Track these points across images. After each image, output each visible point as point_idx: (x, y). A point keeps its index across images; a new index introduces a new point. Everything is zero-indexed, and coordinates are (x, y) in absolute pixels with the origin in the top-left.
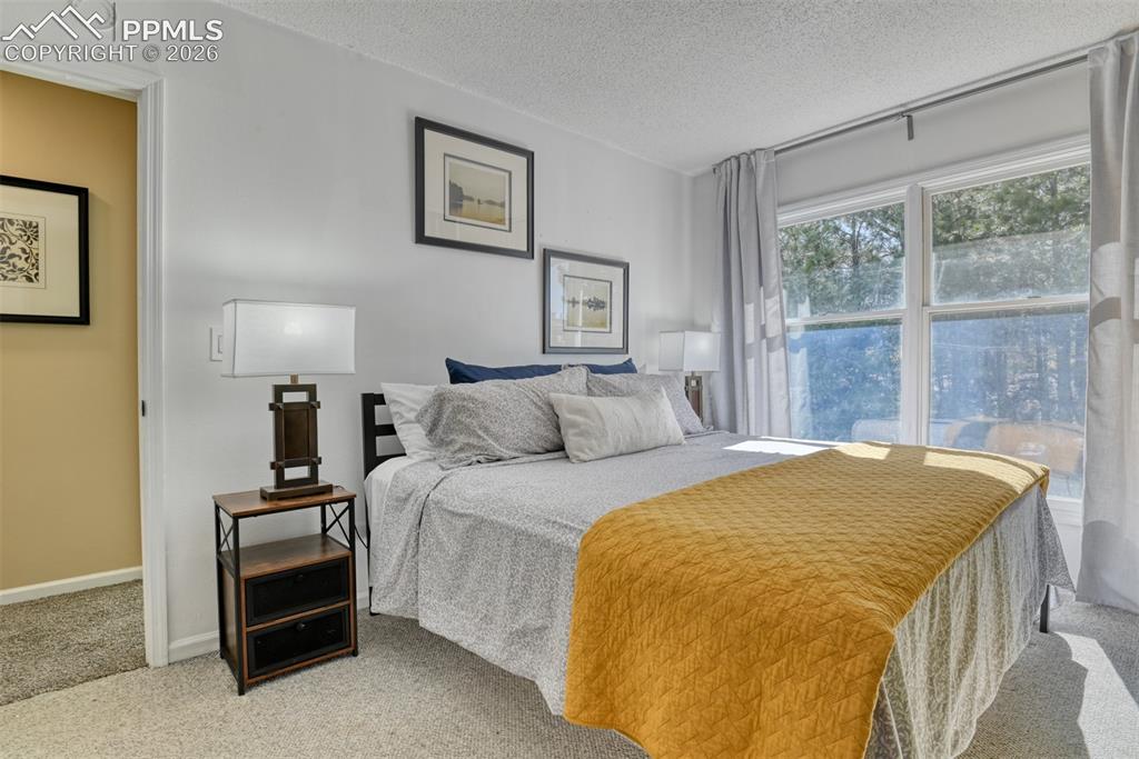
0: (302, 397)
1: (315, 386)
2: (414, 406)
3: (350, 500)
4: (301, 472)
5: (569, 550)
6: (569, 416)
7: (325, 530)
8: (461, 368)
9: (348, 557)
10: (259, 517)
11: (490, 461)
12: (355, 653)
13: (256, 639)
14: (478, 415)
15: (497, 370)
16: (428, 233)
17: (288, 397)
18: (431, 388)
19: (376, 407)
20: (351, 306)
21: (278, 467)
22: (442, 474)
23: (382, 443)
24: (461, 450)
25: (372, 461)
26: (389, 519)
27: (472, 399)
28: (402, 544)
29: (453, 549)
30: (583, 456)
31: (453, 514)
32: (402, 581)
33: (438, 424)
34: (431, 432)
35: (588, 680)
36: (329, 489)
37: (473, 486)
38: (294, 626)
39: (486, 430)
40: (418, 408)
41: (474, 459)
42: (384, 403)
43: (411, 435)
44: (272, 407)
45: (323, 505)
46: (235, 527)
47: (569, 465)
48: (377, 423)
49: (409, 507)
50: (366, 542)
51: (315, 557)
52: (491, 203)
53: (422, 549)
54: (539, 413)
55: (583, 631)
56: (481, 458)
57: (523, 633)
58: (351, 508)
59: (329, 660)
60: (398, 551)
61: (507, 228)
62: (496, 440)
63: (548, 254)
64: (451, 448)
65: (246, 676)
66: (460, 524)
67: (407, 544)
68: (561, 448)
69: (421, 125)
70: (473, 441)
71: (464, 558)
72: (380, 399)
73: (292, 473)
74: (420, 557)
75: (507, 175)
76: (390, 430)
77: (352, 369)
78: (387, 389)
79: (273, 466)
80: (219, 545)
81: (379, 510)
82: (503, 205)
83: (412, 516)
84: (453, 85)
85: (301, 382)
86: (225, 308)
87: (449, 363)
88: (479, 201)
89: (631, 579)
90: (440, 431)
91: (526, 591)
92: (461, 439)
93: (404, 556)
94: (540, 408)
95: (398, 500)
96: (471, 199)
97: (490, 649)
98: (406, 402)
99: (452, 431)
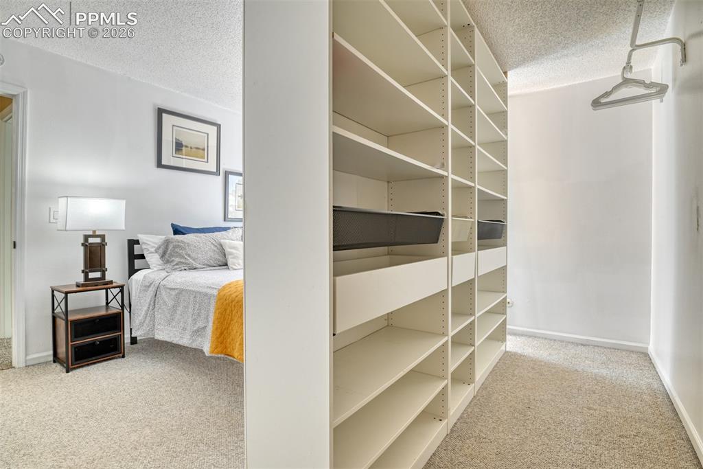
0: (98, 240)
1: (104, 235)
2: (153, 245)
3: (122, 287)
4: (98, 275)
5: (214, 296)
6: (229, 250)
7: (107, 303)
8: (178, 228)
9: (120, 313)
10: (78, 294)
11: (190, 269)
12: (123, 357)
13: (75, 348)
14: (185, 249)
15: (197, 229)
16: (164, 162)
17: (91, 240)
18: (163, 237)
19: (135, 246)
20: (124, 199)
21: (86, 273)
22: (167, 274)
23: (137, 263)
24: (177, 264)
25: (132, 271)
26: (141, 295)
27: (182, 242)
28: (147, 305)
29: (170, 303)
30: (235, 267)
31: (171, 289)
32: (147, 321)
33: (166, 253)
34: (162, 257)
35: (218, 338)
36: (111, 282)
37: (180, 278)
38: (93, 343)
39: (189, 256)
40: (156, 246)
41: (183, 268)
42: (139, 244)
43: (153, 259)
44: (83, 245)
45: (107, 289)
46: (66, 298)
47: (228, 271)
48: (135, 253)
49: (150, 289)
50: (129, 310)
51: (103, 312)
52: (197, 148)
53: (156, 306)
54: (215, 249)
55: (216, 322)
56: (185, 268)
57: (197, 331)
58: (122, 291)
59: (110, 359)
60: (145, 308)
61: (206, 160)
62: (194, 260)
63: (227, 174)
64: (172, 264)
65: (70, 364)
66: (174, 293)
67: (150, 305)
68: (227, 265)
69: (160, 112)
70: (183, 260)
71: (175, 307)
72: (137, 242)
73: (92, 275)
74: (156, 309)
75: (206, 135)
76: (142, 257)
77: (124, 228)
78: (141, 237)
79: (83, 272)
80: (53, 309)
81: (136, 293)
82: (204, 150)
83: (152, 292)
84: (178, 92)
85: (97, 233)
86: (60, 199)
87: (173, 225)
88: (191, 148)
89: (232, 302)
90: (167, 256)
91: (199, 315)
92: (177, 260)
93: (148, 310)
94: (216, 246)
95: (145, 286)
96: (186, 147)
97: (185, 341)
98: (150, 243)
99: (173, 256)
